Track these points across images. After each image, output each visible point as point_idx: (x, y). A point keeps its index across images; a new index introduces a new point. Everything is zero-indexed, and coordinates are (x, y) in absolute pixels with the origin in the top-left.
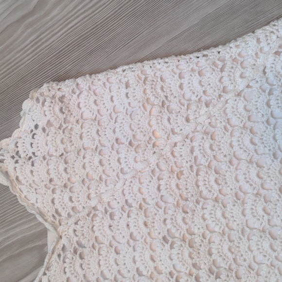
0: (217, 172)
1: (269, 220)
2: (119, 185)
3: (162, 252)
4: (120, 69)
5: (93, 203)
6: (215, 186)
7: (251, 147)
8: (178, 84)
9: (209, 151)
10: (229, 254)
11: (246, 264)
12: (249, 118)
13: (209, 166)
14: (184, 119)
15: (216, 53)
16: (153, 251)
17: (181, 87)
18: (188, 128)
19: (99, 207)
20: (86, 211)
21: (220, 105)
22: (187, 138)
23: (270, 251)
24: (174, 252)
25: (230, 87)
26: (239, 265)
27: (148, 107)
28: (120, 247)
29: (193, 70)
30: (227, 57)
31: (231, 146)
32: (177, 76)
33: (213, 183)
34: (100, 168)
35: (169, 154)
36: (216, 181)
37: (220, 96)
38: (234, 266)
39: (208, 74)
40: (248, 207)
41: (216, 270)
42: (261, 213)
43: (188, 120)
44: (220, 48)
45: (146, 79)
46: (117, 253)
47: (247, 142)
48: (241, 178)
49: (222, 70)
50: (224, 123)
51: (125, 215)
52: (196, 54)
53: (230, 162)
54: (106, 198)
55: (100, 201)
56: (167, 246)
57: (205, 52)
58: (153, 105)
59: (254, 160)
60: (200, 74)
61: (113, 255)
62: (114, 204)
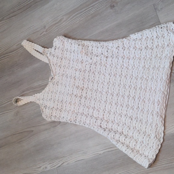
0: (94, 74)
1: (103, 90)
2: (71, 70)
3: (75, 90)
4: (79, 41)
5: (64, 73)
6: (93, 78)
7: (105, 70)
8: (92, 49)
9: (94, 69)
10: (91, 95)
11: (94, 98)
12: (106, 63)
13: (93, 72)
14: (90, 59)
15: (102, 43)
16: (73, 89)
17: (92, 50)
18: (90, 61)
19: (65, 74)
20: (62, 74)
21: (100, 58)
22: (90, 63)
23: (100, 97)
24: (78, 90)
25: (103, 54)
26: (92, 98)
27: (82, 53)
28: (67, 86)
29: (96, 46)
30: (105, 45)
31: (100, 69)
32: (92, 47)
33: (93, 77)
34: (68, 65)
35: (84, 66)
36: (94, 77)
37: (100, 55)
38: (91, 98)
39: (99, 48)
40: (99, 85)
41: (86, 98)
42: (102, 87)
43: (91, 59)
44: (104, 42)
45: (84, 46)
46: (66, 87)
47: (104, 69)
48: (100, 78)
49: (103, 48)
50: (100, 63)
51: (70, 78)
52: (98, 42)
53: (99, 73)
54: (67, 73)
55: (66, 73)
56: (77, 89)
57: (100, 42)
58: (83, 52)
59: (104, 74)
60: (98, 48)
61: (65, 87)
62: (69, 75)
